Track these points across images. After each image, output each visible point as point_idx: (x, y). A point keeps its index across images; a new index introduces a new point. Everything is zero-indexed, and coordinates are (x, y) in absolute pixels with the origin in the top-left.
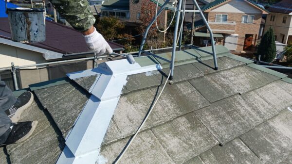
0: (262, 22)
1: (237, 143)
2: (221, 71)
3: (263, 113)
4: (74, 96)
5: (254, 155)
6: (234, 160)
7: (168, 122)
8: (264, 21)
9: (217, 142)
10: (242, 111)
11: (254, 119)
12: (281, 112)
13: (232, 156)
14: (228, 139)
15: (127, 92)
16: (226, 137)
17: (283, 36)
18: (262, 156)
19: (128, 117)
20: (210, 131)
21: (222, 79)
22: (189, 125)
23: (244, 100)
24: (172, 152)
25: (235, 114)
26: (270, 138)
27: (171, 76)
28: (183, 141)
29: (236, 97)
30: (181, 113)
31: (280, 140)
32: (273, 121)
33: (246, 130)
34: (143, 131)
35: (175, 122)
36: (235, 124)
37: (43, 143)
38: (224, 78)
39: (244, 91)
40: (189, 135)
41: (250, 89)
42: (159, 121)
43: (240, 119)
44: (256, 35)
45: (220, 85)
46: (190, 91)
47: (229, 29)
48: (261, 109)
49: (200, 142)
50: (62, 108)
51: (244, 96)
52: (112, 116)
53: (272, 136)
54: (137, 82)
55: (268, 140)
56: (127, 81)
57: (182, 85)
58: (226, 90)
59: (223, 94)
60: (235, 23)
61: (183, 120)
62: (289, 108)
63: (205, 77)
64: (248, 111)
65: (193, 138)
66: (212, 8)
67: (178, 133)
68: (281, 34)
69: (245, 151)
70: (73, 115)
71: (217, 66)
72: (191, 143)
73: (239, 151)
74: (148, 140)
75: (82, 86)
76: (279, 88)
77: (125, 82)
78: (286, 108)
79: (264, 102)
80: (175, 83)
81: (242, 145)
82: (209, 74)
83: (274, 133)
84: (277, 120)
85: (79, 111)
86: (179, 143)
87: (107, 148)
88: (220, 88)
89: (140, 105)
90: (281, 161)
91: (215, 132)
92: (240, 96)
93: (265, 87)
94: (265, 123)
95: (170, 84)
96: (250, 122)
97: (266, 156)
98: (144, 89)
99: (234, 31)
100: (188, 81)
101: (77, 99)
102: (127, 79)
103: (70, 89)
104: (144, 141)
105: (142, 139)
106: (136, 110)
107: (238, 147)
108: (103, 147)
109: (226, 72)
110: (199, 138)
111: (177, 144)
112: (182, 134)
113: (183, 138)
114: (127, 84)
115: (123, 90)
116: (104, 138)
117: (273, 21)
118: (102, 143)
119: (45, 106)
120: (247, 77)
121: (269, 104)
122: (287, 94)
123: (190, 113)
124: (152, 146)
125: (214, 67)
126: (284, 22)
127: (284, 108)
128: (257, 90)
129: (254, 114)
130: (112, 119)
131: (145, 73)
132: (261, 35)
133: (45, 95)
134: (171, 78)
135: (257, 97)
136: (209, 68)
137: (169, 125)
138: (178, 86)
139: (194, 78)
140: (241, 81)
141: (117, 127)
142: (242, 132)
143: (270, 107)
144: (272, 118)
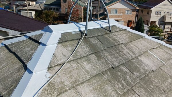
0: (136, 14)
1: (122, 67)
2: (113, 32)
3: (135, 53)
4: (31, 45)
5: (131, 73)
6: (120, 75)
7: (85, 57)
8: (137, 13)
9: (111, 66)
10: (124, 52)
11: (131, 56)
12: (145, 52)
13: (119, 73)
14: (117, 65)
15: (61, 41)
16: (116, 64)
17: (148, 22)
18: (135, 73)
19: (63, 54)
20: (107, 61)
21: (114, 36)
22: (96, 58)
23: (126, 46)
24: (87, 71)
25: (121, 53)
26: (139, 65)
27: (86, 34)
28: (93, 66)
29: (121, 45)
30: (92, 52)
31: (144, 66)
32: (140, 57)
33: (126, 61)
34: (71, 61)
35: (89, 57)
36: (121, 58)
37: (13, 69)
38: (115, 36)
39: (125, 42)
40: (96, 63)
41: (129, 41)
42: (80, 56)
43: (123, 56)
44: (134, 21)
45: (112, 39)
46: (96, 42)
47: (118, 18)
48: (134, 51)
49: (102, 66)
50: (24, 51)
51: (125, 45)
52: (53, 53)
53: (140, 64)
54: (67, 37)
55: (138, 66)
56: (61, 36)
57: (92, 39)
58: (116, 42)
59: (114, 43)
60: (122, 14)
61: (93, 56)
62: (149, 51)
63: (104, 35)
64: (128, 52)
65: (99, 64)
66: (109, 6)
67: (90, 62)
68: (147, 21)
69: (126, 71)
70: (31, 54)
71: (111, 30)
72: (97, 66)
73: (123, 71)
74: (74, 65)
75: (35, 39)
76: (143, 41)
77: (60, 36)
78: (147, 51)
79: (136, 48)
80: (88, 38)
81: (125, 68)
82: (106, 34)
83: (141, 63)
84: (142, 56)
85: (34, 51)
86: (91, 66)
87: (51, 69)
88: (112, 41)
89: (69, 48)
90: (144, 75)
91: (110, 62)
92: (123, 45)
93: (136, 41)
94: (137, 57)
95: (86, 38)
96: (129, 57)
97: (137, 73)
98: (71, 40)
99: (121, 19)
100: (96, 37)
101: (32, 46)
102: (61, 35)
103: (28, 42)
104: (72, 66)
105: (71, 65)
106: (67, 51)
107: (122, 69)
108: (49, 68)
109: (116, 33)
110: (102, 64)
111: (90, 67)
112: (92, 62)
113: (93, 64)
114: (61, 37)
115: (59, 40)
116: (49, 64)
117: (142, 13)
118: (48, 66)
119: (13, 51)
120: (127, 36)
121: (139, 49)
122: (148, 44)
123: (97, 53)
124: (77, 68)
125: (109, 30)
126: (148, 14)
127: (146, 50)
128: (132, 42)
129: (130, 53)
130: (54, 54)
131: (72, 32)
132: (136, 21)
133: (13, 46)
134: (86, 35)
135: (132, 45)
136: (106, 31)
137: (86, 58)
138: (90, 39)
139: (99, 36)
140: (124, 37)
141: (57, 59)
142: (124, 62)
143: (139, 50)
144: (140, 56)
